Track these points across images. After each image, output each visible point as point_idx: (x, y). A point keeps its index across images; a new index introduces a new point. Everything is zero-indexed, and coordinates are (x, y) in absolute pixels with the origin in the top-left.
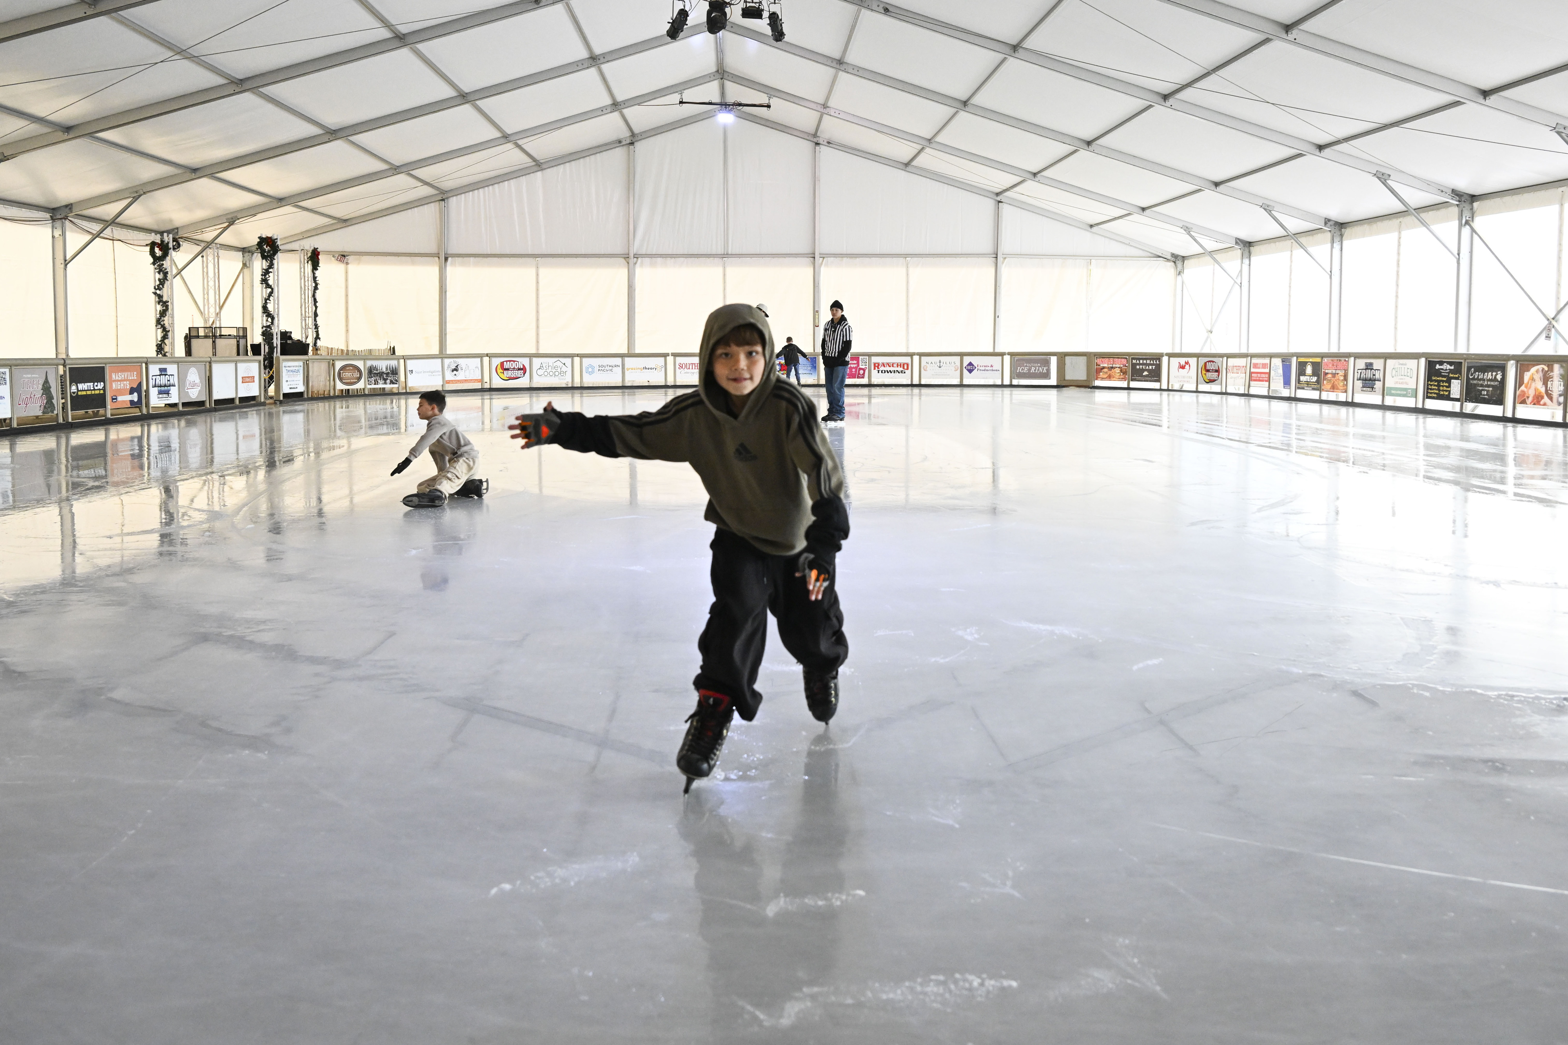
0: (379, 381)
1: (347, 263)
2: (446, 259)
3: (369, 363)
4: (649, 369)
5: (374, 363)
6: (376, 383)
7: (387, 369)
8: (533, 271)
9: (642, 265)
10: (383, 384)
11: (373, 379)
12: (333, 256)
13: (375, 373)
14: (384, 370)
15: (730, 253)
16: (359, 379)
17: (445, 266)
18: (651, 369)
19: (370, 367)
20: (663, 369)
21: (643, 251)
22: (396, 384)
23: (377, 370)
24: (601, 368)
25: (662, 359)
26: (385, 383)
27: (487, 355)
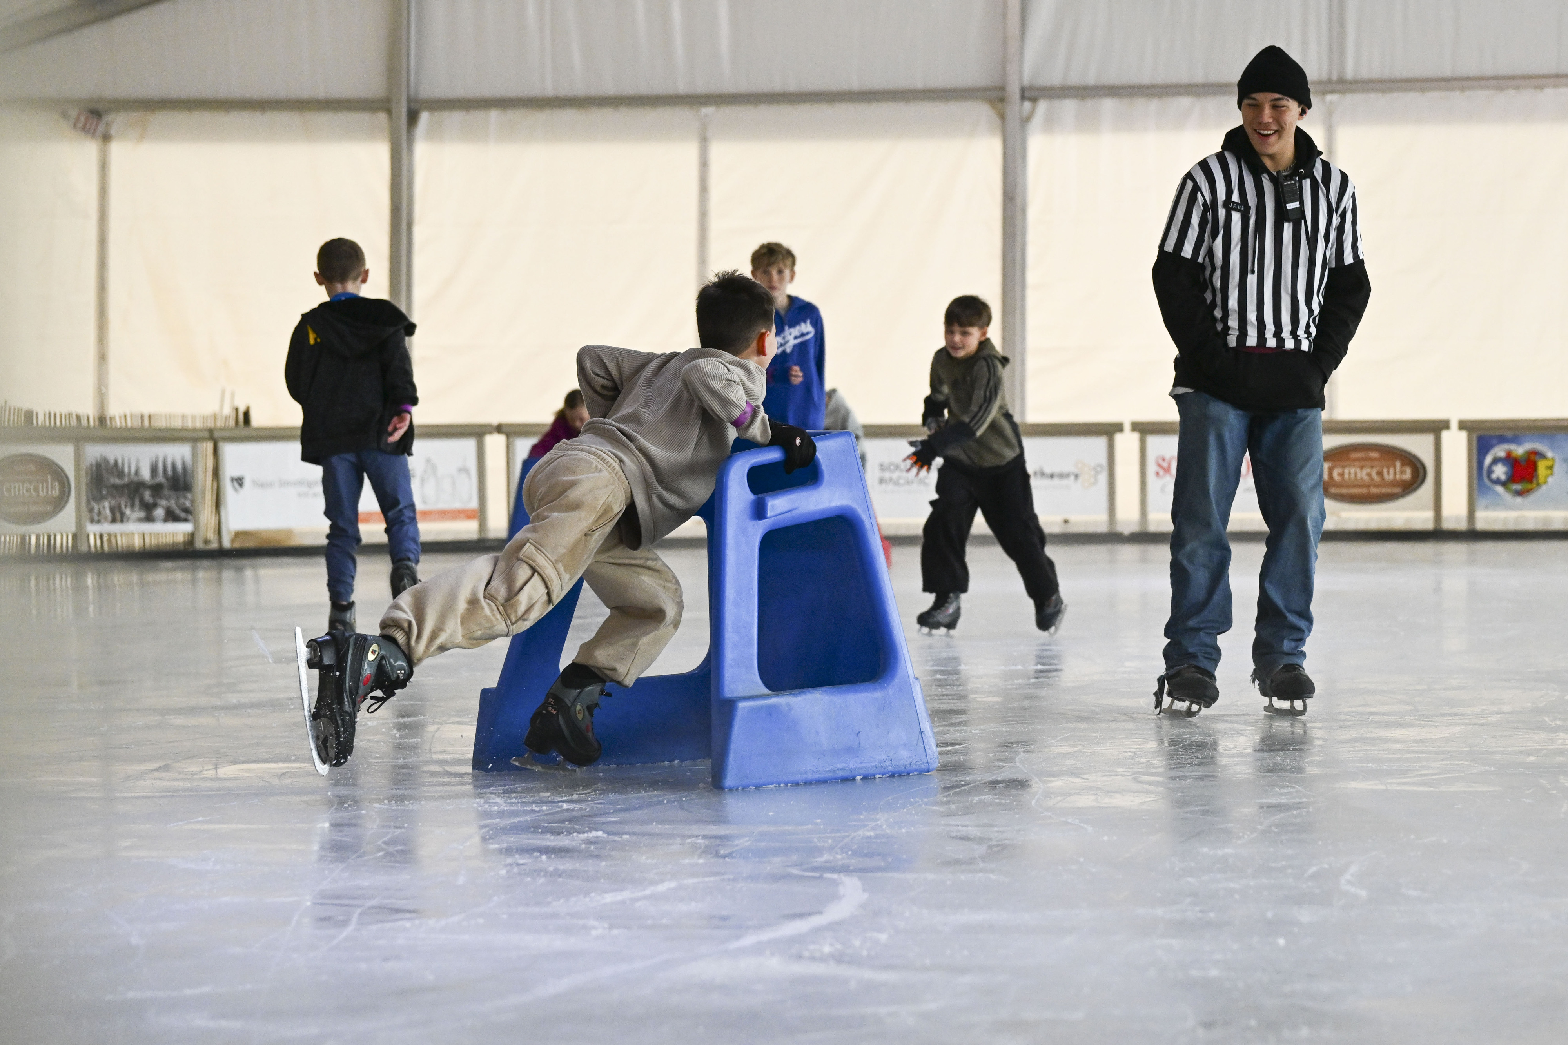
0: (128, 512)
1: (106, 138)
2: (413, 118)
3: (94, 452)
4: (1052, 476)
5: (113, 452)
6: (117, 517)
7: (154, 470)
8: (689, 151)
9: (1050, 125)
10: (141, 520)
11: (106, 504)
12: (65, 115)
13: (114, 486)
14: (146, 474)
15: (1349, 74)
16: (59, 503)
17: (410, 140)
18: (1062, 476)
19: (98, 465)
20: (1103, 478)
21: (1054, 77)
22: (186, 520)
23: (121, 474)
24: (887, 475)
25: (1099, 443)
26: (149, 519)
27: (498, 429)
